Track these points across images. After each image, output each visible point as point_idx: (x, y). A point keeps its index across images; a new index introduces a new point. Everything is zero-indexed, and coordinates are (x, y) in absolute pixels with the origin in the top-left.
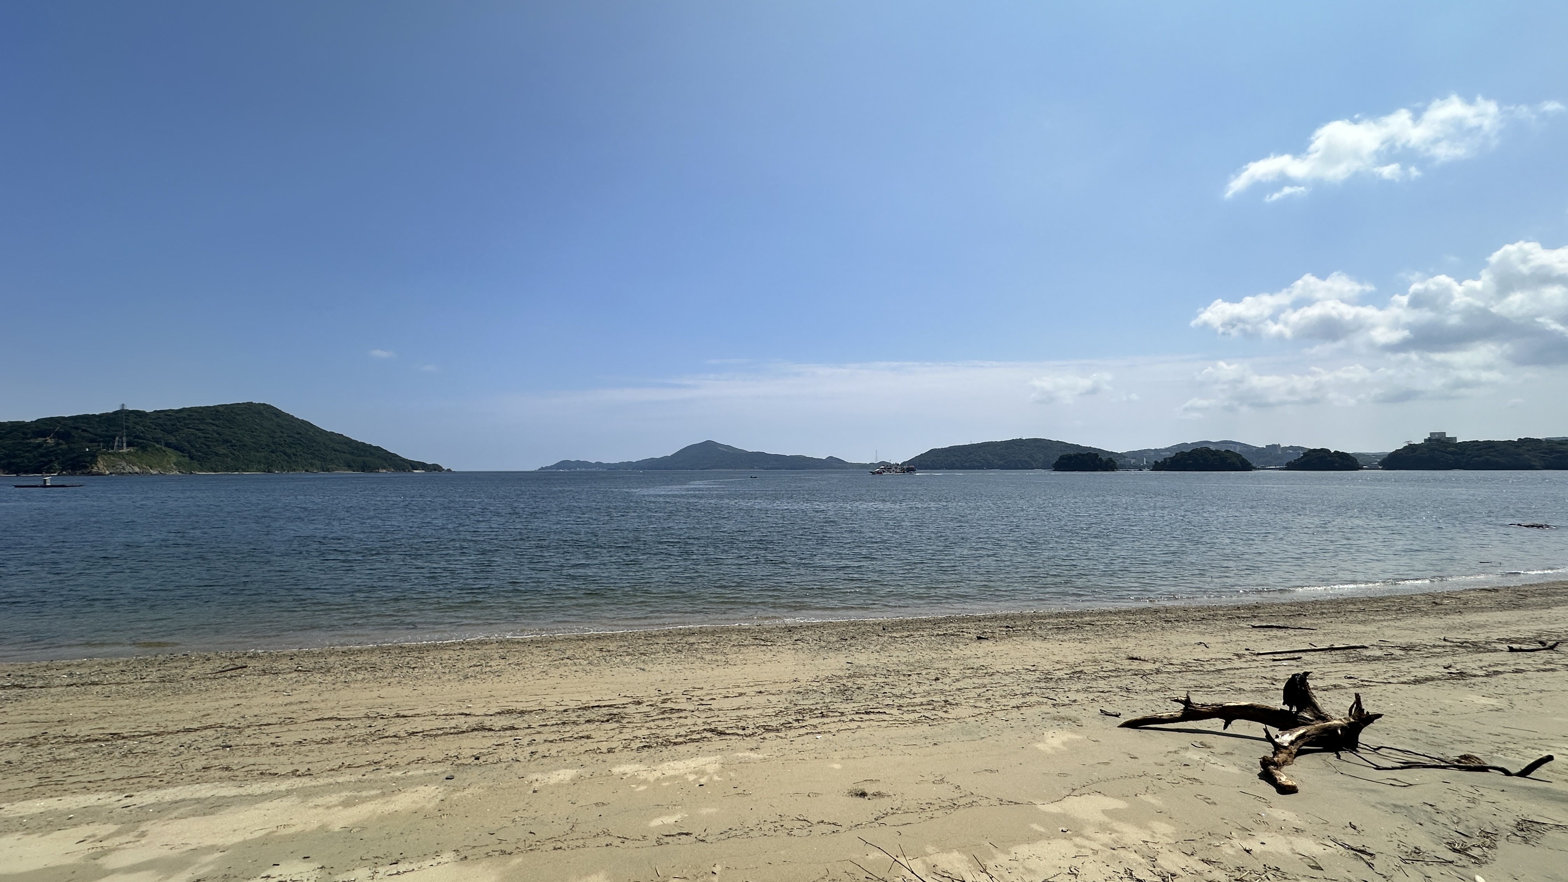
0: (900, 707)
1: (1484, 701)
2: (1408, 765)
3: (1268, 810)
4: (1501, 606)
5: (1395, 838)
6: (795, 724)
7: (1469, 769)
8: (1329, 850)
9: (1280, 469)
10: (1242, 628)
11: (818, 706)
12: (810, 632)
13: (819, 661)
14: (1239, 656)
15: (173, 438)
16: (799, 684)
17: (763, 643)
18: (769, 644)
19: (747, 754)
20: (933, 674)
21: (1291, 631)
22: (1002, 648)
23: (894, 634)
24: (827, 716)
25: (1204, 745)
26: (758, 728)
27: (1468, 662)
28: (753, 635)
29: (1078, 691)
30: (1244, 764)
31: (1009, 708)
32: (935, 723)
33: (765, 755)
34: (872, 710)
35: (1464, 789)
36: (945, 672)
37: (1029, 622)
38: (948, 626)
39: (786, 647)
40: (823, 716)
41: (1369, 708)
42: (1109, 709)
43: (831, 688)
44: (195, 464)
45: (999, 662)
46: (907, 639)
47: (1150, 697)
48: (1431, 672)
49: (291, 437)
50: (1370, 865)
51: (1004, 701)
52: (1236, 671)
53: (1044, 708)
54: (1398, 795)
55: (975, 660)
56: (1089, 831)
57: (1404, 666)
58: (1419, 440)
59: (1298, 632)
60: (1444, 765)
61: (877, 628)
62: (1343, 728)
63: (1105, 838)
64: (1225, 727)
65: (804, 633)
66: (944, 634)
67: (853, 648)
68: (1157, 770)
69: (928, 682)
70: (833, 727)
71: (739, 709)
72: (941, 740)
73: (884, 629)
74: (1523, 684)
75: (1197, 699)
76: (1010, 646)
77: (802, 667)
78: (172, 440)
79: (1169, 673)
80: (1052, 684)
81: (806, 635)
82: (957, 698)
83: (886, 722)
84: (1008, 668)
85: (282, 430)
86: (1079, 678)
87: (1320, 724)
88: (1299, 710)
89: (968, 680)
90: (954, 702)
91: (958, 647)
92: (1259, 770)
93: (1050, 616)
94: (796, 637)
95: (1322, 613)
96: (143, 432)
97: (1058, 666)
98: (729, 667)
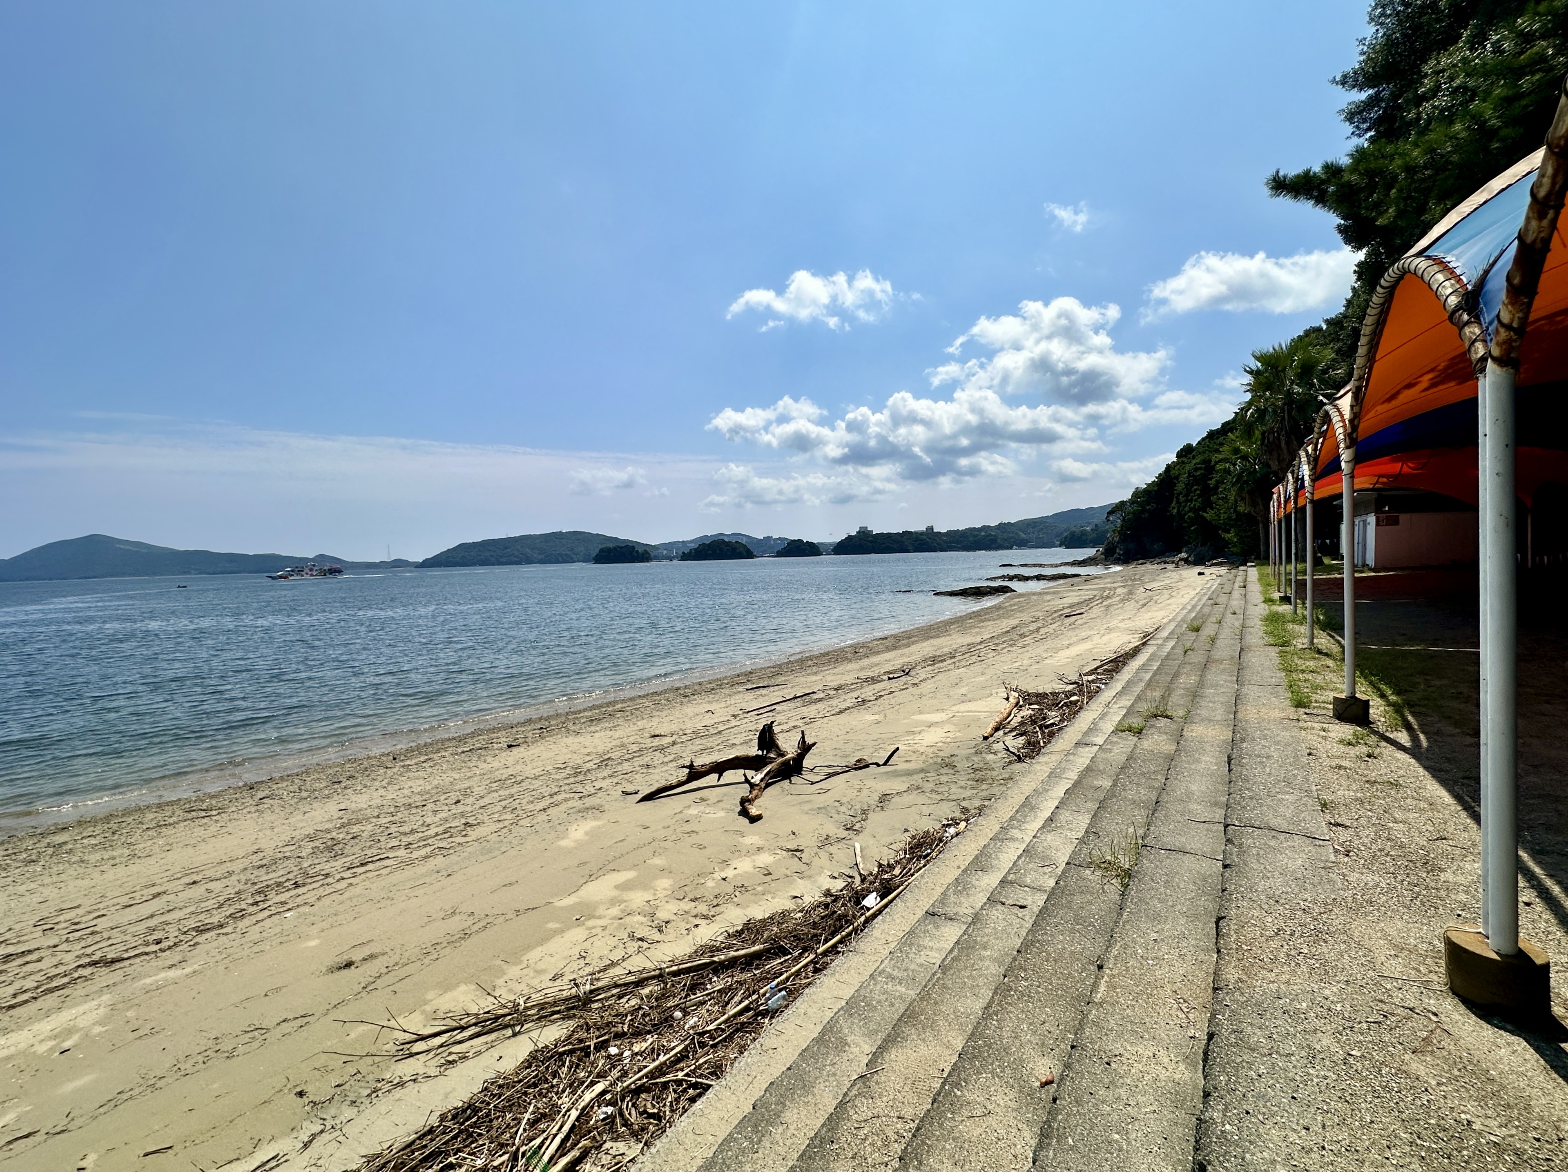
0: (408, 846)
1: (873, 718)
2: (830, 775)
3: (741, 840)
4: (888, 649)
5: (817, 832)
6: (251, 909)
7: (861, 768)
8: (777, 857)
9: (772, 557)
10: (739, 692)
11: (290, 876)
12: (285, 784)
13: (298, 817)
14: (735, 716)
16: (262, 854)
17: (203, 814)
18: (214, 813)
19: (163, 975)
20: (454, 797)
21: (771, 689)
22: (533, 752)
23: (408, 762)
24: (304, 885)
25: (703, 800)
26: (185, 933)
27: (868, 692)
28: (187, 806)
29: (604, 778)
30: (728, 807)
31: (535, 812)
32: (451, 851)
33: (195, 966)
34: (370, 860)
35: (856, 783)
36: (467, 792)
37: (563, 719)
38: (476, 739)
39: (245, 811)
40: (297, 885)
41: (809, 740)
42: (630, 788)
43: (313, 848)
45: (529, 768)
46: (424, 765)
47: (666, 768)
48: (848, 704)
50: (800, 859)
51: (531, 807)
52: (732, 730)
53: (571, 804)
54: (821, 801)
55: (504, 771)
56: (601, 911)
57: (834, 702)
58: (854, 533)
59: (776, 688)
60: (848, 769)
61: (385, 759)
62: (794, 759)
63: (615, 911)
64: (719, 780)
65: (275, 787)
66: (470, 750)
67: (349, 791)
68: (665, 833)
69: (446, 808)
70: (311, 897)
71: (152, 916)
72: (456, 868)
73: (395, 759)
74: (893, 701)
75: (698, 762)
76: (542, 748)
77: (268, 832)
79: (682, 742)
80: (581, 778)
81: (278, 788)
82: (480, 817)
83: (389, 869)
84: (538, 772)
86: (606, 765)
87: (781, 760)
88: (768, 753)
89: (495, 795)
90: (475, 822)
91: (485, 761)
92: (739, 808)
93: (585, 710)
94: (261, 794)
95: (793, 670)
97: (589, 758)
98: (138, 861)
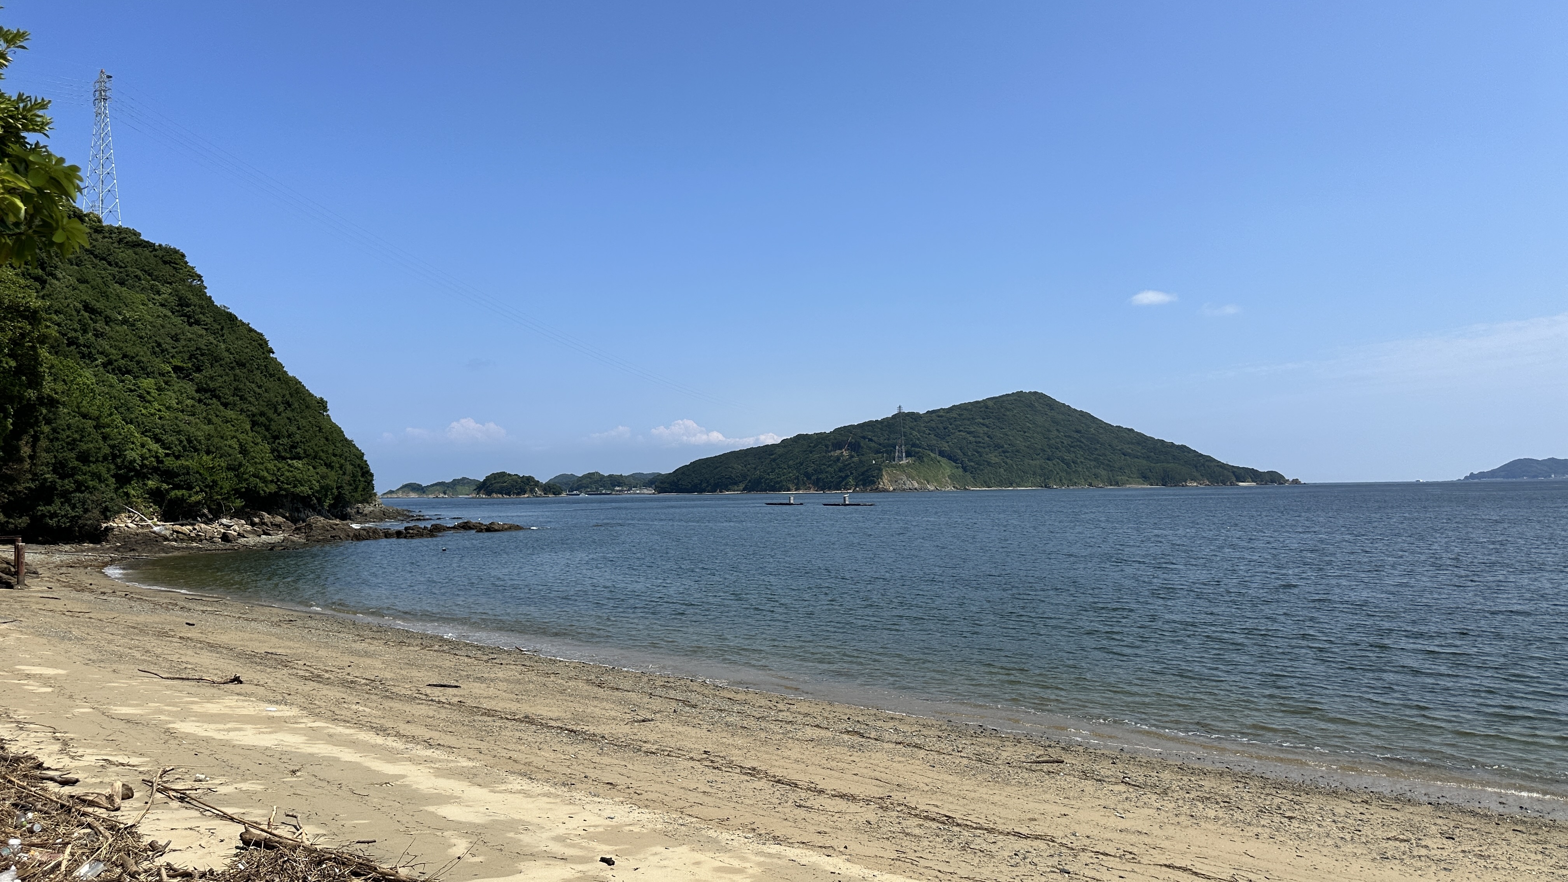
15: (946, 445)
44: (968, 476)
49: (1070, 437)
78: (945, 447)
85: (1059, 427)
96: (918, 439)
